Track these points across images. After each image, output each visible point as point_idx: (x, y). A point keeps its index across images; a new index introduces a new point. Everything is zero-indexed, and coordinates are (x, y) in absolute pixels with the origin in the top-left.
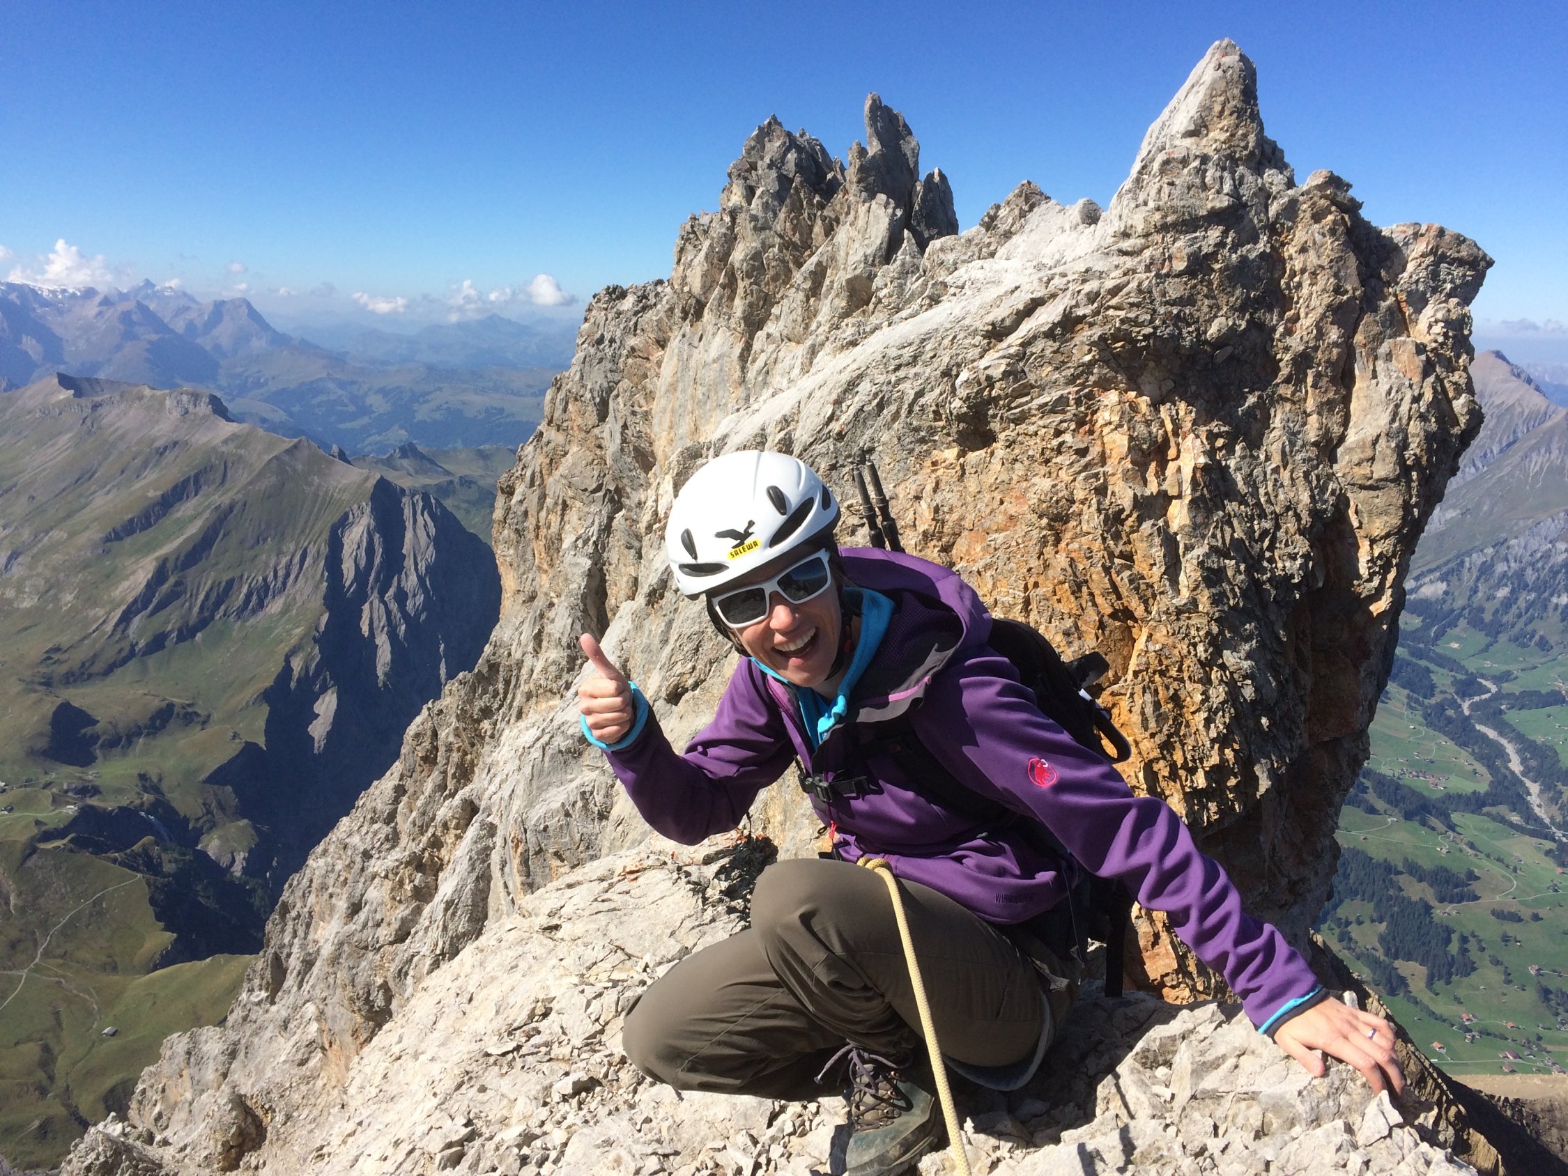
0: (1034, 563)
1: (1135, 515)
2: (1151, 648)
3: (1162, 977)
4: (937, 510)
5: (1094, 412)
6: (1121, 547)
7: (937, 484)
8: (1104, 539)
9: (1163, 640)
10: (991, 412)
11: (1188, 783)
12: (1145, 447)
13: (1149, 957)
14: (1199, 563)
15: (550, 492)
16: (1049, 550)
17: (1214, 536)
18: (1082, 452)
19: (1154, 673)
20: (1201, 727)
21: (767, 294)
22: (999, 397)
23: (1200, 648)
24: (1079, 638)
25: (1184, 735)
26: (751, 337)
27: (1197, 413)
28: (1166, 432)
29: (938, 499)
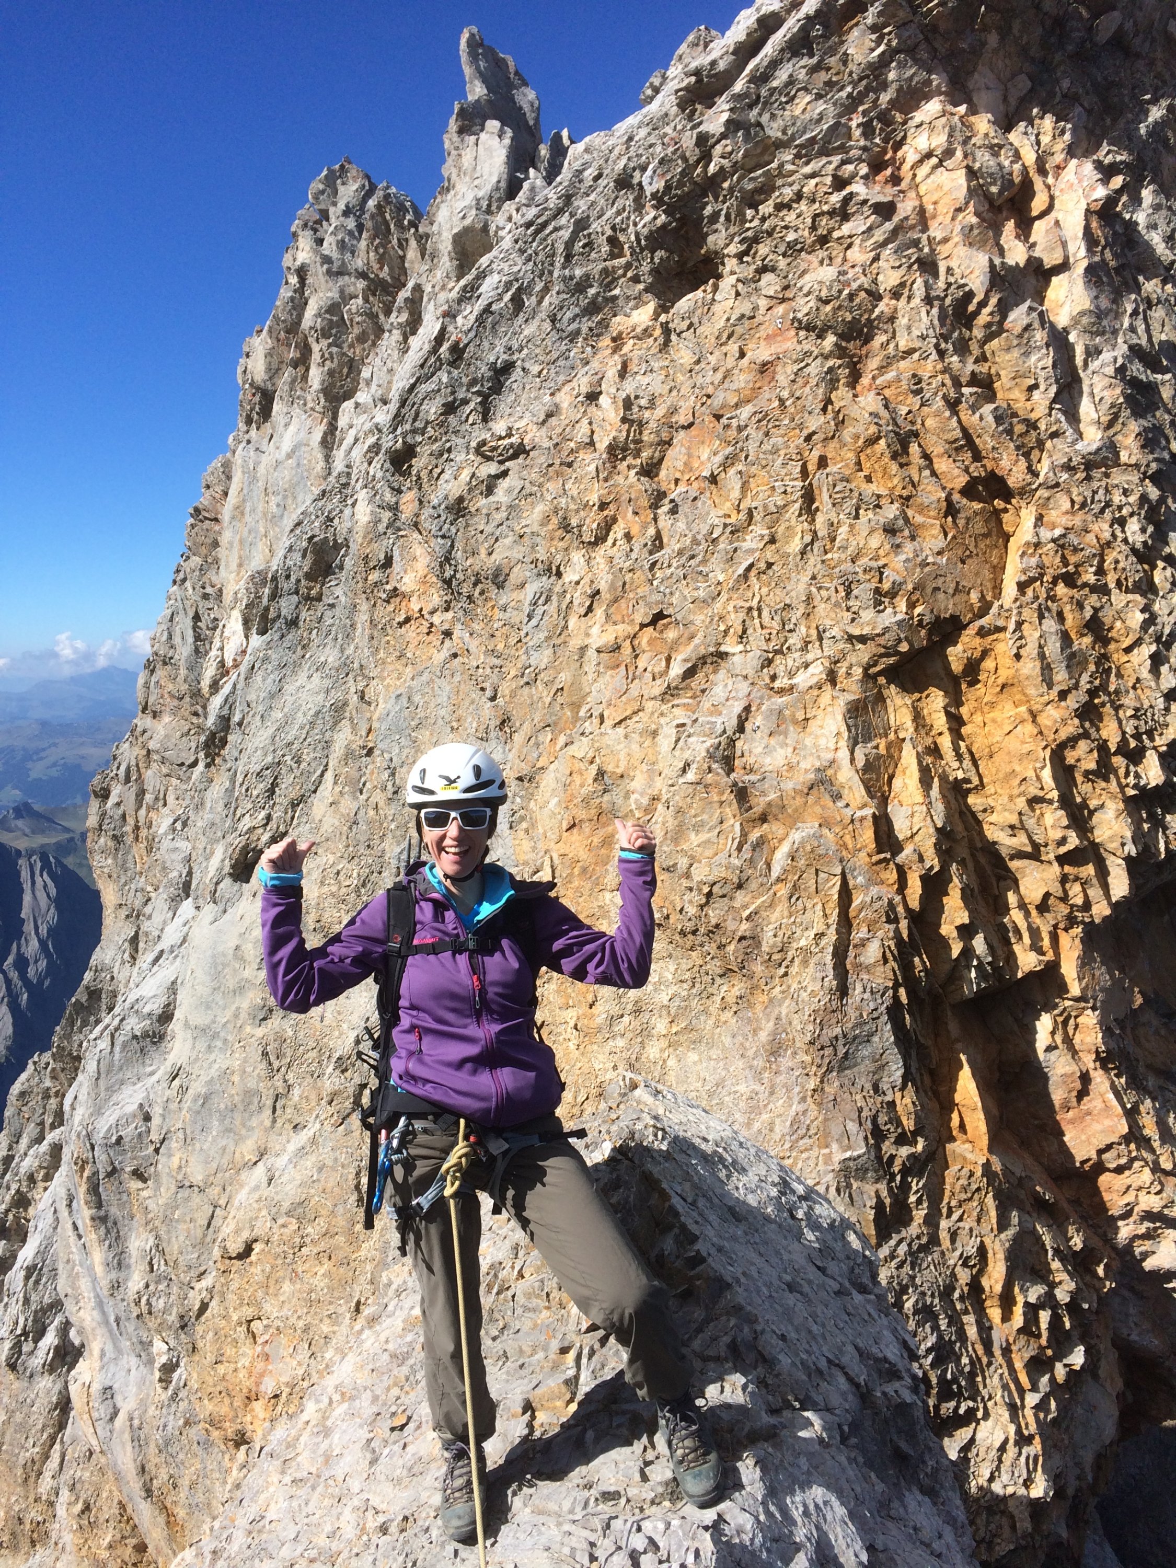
0: (815, 422)
1: (993, 301)
2: (1046, 534)
3: (1100, 1152)
4: (628, 404)
5: (898, 145)
6: (970, 367)
7: (625, 366)
8: (941, 354)
9: (1065, 521)
10: (708, 211)
11: (1131, 780)
12: (994, 189)
13: (1072, 1122)
14: (1117, 370)
15: (149, 786)
16: (842, 395)
17: (1133, 329)
18: (885, 210)
19: (1054, 582)
20: (1145, 673)
21: (352, 360)
22: (722, 173)
23: (1133, 526)
24: (913, 538)
25: (1117, 692)
26: (335, 417)
27: (1074, 131)
28: (1025, 167)
29: (629, 387)
